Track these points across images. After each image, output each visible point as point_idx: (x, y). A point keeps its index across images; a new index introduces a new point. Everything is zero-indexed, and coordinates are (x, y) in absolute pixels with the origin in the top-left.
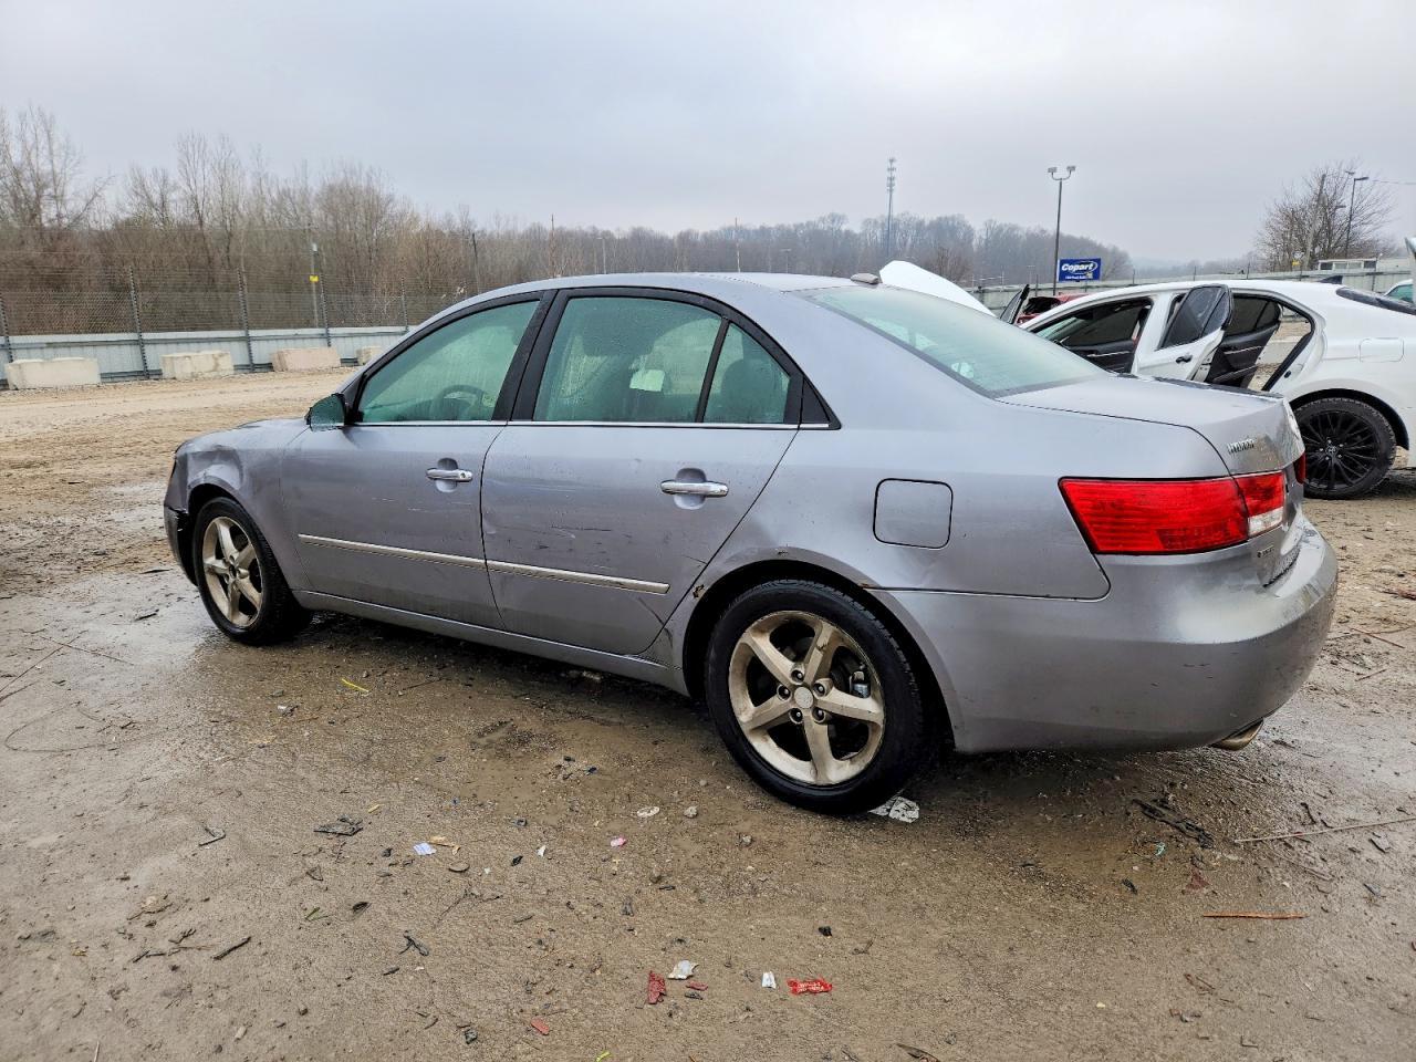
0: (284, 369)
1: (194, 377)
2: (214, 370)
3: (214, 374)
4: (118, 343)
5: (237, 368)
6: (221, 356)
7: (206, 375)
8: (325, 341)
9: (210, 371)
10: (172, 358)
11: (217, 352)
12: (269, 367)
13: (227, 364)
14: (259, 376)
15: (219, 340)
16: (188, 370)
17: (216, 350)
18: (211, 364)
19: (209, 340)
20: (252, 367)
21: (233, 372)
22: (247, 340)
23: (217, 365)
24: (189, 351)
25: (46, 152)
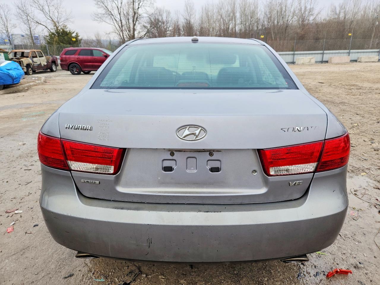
0: (331, 62)
1: (303, 64)
2: (309, 62)
3: (309, 63)
4: (289, 54)
5: (316, 62)
6: (312, 58)
7: (306, 64)
8: (348, 54)
9: (308, 63)
10: (299, 59)
11: (311, 57)
12: (327, 62)
13: (313, 61)
14: (323, 64)
15: (312, 54)
16: (302, 62)
17: (310, 57)
18: (309, 60)
19: (309, 54)
20: (322, 62)
21: (314, 63)
22: (323, 54)
23: (310, 61)
24: (303, 57)
25: (310, 3)
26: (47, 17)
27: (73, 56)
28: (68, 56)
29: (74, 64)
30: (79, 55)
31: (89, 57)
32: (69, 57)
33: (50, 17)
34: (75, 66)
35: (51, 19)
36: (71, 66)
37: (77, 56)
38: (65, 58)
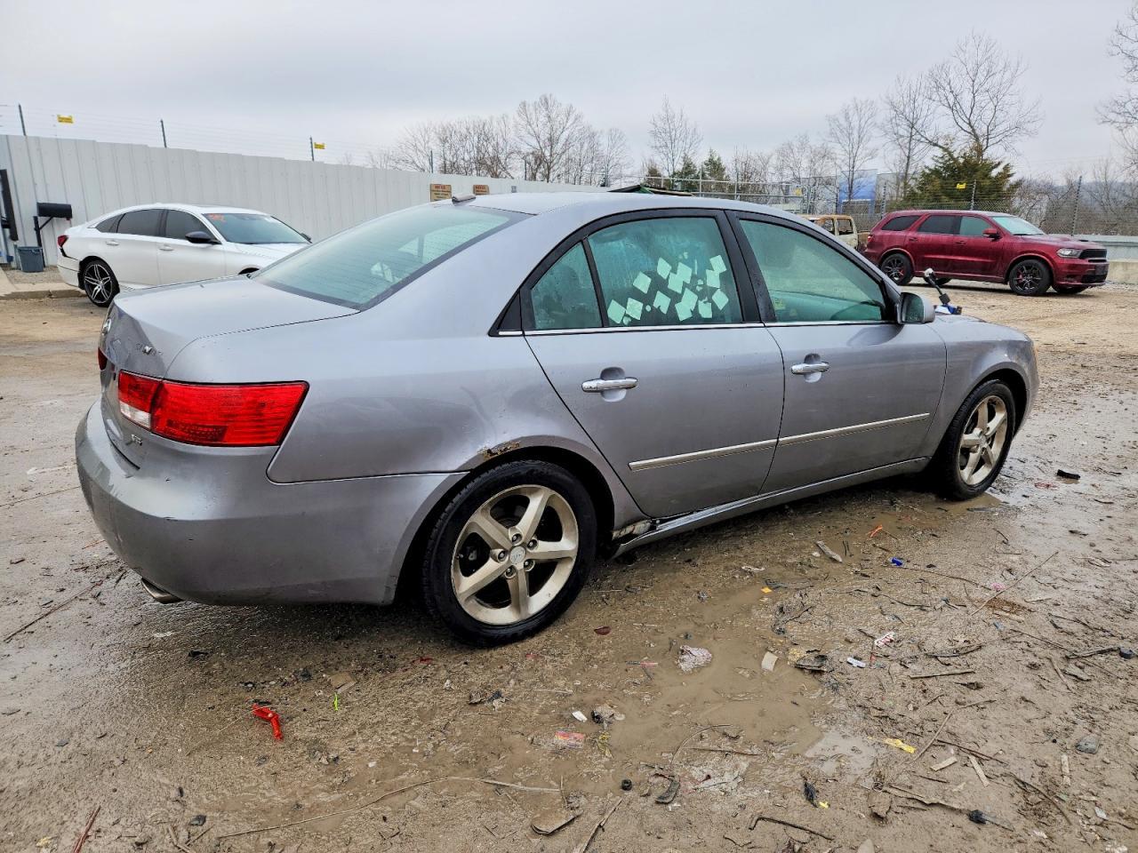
26: (960, 122)
27: (902, 233)
28: (888, 233)
29: (897, 255)
30: (919, 230)
31: (944, 237)
32: (891, 236)
33: (970, 124)
34: (898, 261)
35: (970, 130)
36: (888, 260)
37: (911, 234)
38: (881, 237)
